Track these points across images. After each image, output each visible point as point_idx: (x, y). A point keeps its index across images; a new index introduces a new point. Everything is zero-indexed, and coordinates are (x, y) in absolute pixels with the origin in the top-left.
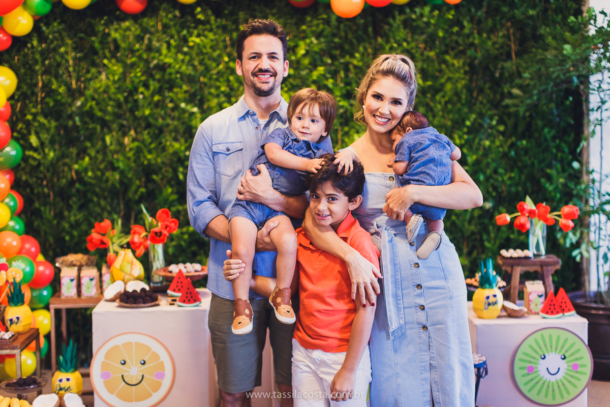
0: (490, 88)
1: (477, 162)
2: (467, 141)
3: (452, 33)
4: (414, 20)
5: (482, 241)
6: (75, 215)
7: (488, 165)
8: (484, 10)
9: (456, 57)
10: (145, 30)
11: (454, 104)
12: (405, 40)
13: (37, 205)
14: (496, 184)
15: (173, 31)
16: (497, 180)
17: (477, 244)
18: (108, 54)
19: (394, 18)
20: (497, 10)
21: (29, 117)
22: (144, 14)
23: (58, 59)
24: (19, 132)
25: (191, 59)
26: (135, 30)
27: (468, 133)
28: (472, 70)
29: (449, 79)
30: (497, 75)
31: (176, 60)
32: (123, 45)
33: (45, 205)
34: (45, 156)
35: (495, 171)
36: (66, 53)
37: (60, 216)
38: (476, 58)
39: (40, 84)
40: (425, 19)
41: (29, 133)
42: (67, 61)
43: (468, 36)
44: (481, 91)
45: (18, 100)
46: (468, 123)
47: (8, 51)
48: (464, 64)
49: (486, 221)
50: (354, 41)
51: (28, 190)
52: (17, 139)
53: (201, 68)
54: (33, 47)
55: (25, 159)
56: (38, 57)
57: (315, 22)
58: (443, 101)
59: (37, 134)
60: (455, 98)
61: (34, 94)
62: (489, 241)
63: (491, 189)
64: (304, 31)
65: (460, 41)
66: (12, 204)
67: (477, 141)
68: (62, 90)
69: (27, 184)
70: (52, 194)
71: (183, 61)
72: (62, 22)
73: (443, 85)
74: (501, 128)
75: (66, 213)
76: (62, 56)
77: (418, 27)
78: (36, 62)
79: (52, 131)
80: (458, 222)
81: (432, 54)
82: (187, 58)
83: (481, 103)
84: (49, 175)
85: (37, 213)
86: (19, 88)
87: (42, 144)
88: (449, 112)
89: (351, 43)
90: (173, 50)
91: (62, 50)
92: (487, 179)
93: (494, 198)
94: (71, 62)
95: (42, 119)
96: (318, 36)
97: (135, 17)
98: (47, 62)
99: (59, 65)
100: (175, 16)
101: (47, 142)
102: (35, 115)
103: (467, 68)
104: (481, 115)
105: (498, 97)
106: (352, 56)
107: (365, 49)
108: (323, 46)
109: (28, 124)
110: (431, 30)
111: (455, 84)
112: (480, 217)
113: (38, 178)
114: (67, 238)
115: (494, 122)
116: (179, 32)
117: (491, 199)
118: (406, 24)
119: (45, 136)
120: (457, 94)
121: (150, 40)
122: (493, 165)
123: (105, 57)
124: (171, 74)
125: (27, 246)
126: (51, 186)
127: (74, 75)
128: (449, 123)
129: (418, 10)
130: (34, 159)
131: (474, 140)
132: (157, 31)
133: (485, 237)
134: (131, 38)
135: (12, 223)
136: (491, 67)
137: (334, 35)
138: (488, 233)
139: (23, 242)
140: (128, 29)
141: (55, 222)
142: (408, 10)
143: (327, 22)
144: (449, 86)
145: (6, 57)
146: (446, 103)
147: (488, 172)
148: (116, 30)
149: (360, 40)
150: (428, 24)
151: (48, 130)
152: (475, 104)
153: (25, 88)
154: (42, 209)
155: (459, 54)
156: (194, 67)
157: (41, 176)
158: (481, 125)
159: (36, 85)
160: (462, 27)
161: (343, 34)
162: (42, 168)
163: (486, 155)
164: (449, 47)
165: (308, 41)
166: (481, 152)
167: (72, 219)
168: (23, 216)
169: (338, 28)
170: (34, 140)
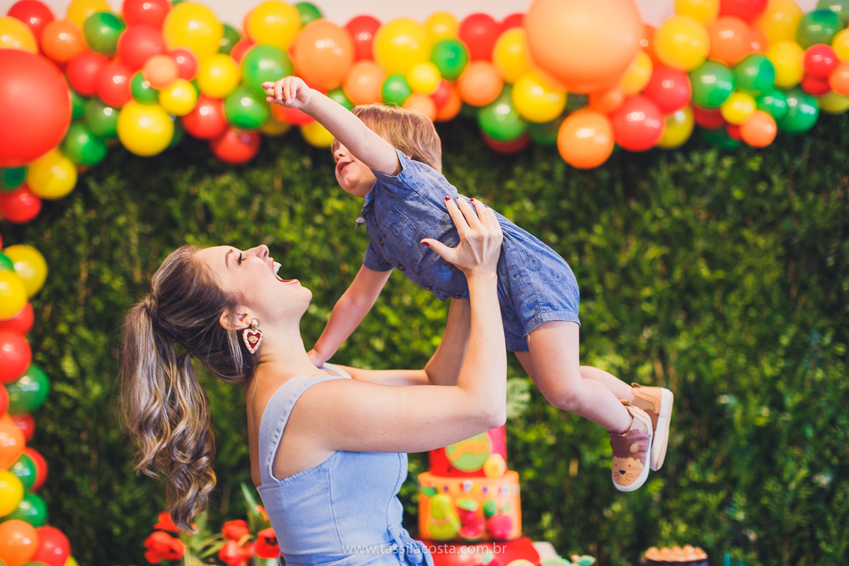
0: (820, 283)
1: (801, 407)
2: (784, 371)
3: (756, 194)
4: (689, 174)
5: (815, 542)
6: (131, 492)
7: (819, 411)
8: (806, 155)
9: (761, 231)
10: (254, 189)
11: (759, 310)
12: (677, 204)
13: (69, 473)
14: (834, 442)
15: (299, 190)
16: (836, 438)
17: (806, 545)
18: (193, 226)
19: (658, 169)
20: (827, 158)
21: (63, 328)
22: (253, 163)
23: (114, 234)
24: (46, 353)
25: (328, 235)
26: (239, 189)
27: (786, 357)
28: (790, 253)
29: (750, 269)
30: (830, 261)
31: (303, 236)
32: (219, 212)
33: (82, 472)
34: (86, 391)
35: (832, 422)
36: (128, 225)
37: (106, 492)
38: (794, 233)
39: (84, 275)
40: (708, 172)
41: (62, 354)
42: (128, 239)
43: (780, 198)
44: (804, 287)
45: (46, 302)
46: (785, 341)
47: (35, 222)
48: (775, 244)
49: (821, 506)
50: (594, 207)
51: (56, 449)
52: (41, 365)
53: (343, 250)
54: (74, 216)
55: (53, 397)
56: (82, 231)
57: (529, 176)
58: (740, 304)
59: (75, 357)
60: (761, 301)
61: (73, 291)
62: (829, 542)
63: (828, 453)
64: (511, 191)
65: (767, 206)
66: (27, 472)
67: (800, 370)
68: (118, 284)
69: (55, 439)
70: (94, 457)
71: (314, 239)
72: (123, 176)
73: (740, 278)
74: (841, 349)
75: (116, 488)
76: (121, 230)
77: (696, 185)
78: (78, 239)
79: (100, 351)
80: (773, 509)
81: (722, 227)
82: (321, 234)
83: (805, 307)
84: (90, 424)
85: (70, 488)
86: (49, 280)
87: (82, 373)
88: (752, 322)
89: (588, 211)
90: (299, 221)
91: (121, 220)
92: (820, 434)
93: (832, 467)
94: (134, 240)
95: (84, 333)
96: (535, 197)
97: (240, 169)
98: (96, 241)
99: (115, 244)
100: (303, 169)
101: (90, 369)
102: (72, 326)
103: (780, 250)
104: (805, 327)
105: (833, 297)
106: (590, 230)
107: (611, 219)
108: (542, 214)
109: (61, 339)
110: (718, 188)
111: (760, 277)
112: (810, 500)
113: (73, 428)
114: (117, 530)
115: (827, 340)
116: (308, 192)
117: (827, 469)
118: (678, 179)
119: (87, 360)
120: (764, 292)
121: (262, 205)
122: (829, 412)
123: (188, 231)
124: (293, 259)
125: (49, 545)
126: (94, 443)
127: (139, 262)
128: (751, 341)
129: (696, 157)
130: (69, 397)
131: (794, 368)
132: (273, 190)
133: (819, 534)
134: (232, 202)
135: (25, 506)
136: (821, 249)
137: (560, 197)
138: (825, 527)
139: (42, 537)
140: (227, 187)
141: (97, 503)
142: (679, 157)
143: (549, 176)
144: (749, 281)
145: (31, 231)
146: (747, 308)
147: (821, 422)
148: (209, 190)
149: (602, 205)
150: (712, 180)
151: (92, 350)
152: (794, 310)
153: (58, 281)
154: (78, 480)
155: (766, 228)
156: (333, 249)
157: (78, 425)
158: (806, 345)
159: (77, 276)
160: (770, 183)
161: (573, 194)
162: (80, 413)
163: (816, 394)
164: (749, 216)
165: (517, 206)
166: (809, 389)
167: (126, 498)
168: (46, 493)
169: (566, 186)
170: (69, 366)
